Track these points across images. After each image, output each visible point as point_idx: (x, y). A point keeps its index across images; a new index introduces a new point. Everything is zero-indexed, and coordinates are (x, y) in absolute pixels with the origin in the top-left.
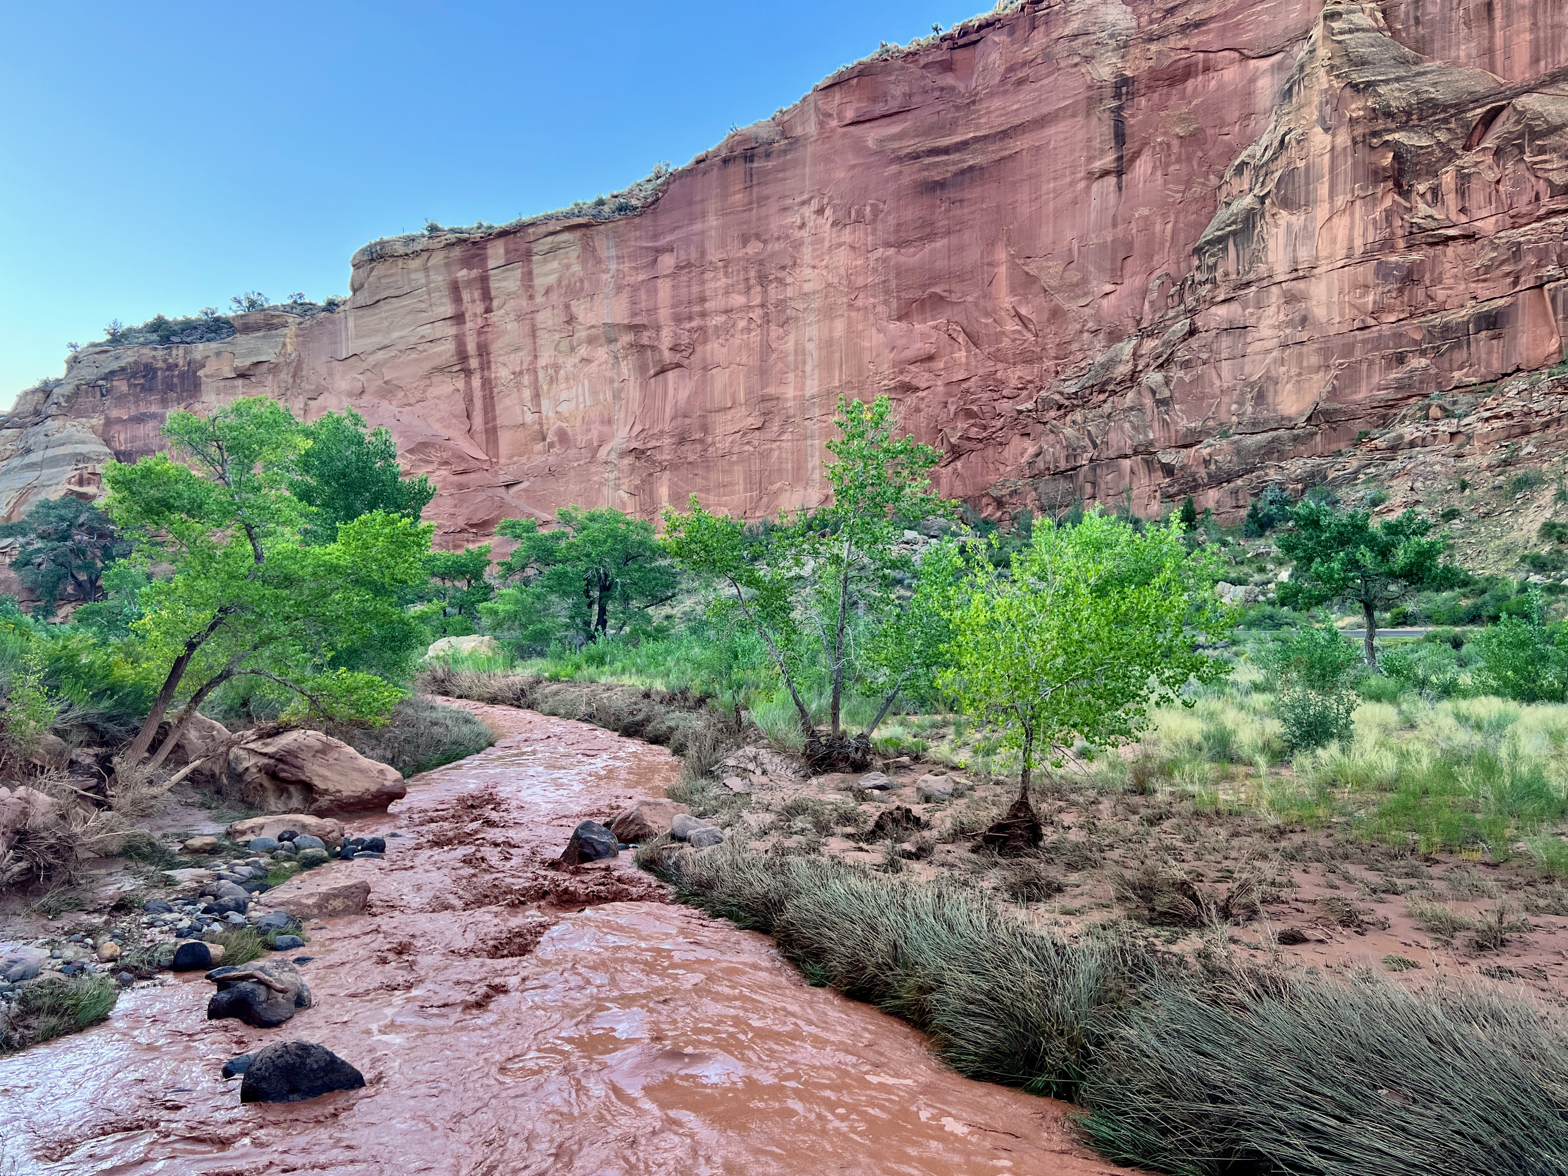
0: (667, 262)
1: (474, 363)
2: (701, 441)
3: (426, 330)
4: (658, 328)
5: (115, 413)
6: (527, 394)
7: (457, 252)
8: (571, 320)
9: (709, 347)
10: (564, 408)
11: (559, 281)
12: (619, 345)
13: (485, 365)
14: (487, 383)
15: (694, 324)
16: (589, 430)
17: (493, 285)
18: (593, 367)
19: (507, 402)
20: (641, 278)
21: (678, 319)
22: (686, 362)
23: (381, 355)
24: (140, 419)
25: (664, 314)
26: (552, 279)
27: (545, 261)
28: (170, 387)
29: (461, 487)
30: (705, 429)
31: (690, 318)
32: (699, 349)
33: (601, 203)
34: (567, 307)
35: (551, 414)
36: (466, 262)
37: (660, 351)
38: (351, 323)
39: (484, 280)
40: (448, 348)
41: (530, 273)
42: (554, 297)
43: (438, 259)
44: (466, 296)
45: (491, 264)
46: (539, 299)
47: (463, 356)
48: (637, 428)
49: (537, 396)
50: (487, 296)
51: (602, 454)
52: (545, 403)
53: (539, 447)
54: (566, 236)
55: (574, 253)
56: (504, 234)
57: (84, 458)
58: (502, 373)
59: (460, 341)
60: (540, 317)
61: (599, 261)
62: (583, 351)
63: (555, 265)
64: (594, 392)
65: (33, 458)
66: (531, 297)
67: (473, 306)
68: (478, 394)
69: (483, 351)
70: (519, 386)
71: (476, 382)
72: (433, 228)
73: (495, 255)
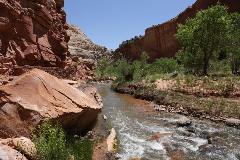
1: (158, 41)
5: (123, 51)
6: (164, 44)
10: (168, 45)
14: (160, 43)
17: (160, 31)
19: (162, 45)
24: (126, 51)
26: (166, 30)
33: (172, 19)
34: (168, 33)
36: (157, 30)
38: (145, 38)
41: (164, 29)
43: (154, 30)
44: (157, 33)
46: (165, 32)
47: (157, 40)
50: (159, 33)
52: (166, 45)
54: (167, 24)
55: (168, 26)
56: (160, 25)
58: (161, 42)
59: (156, 38)
60: (165, 34)
63: (166, 28)
69: (159, 39)
71: (159, 43)
72: (153, 26)
73: (160, 28)
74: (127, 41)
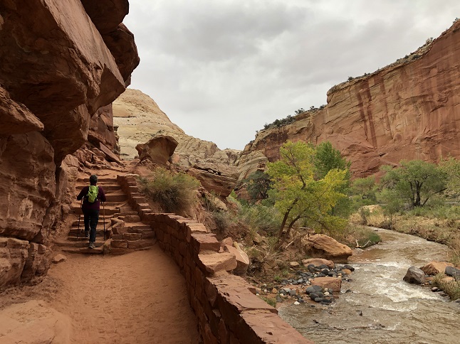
0: (435, 71)
1: (367, 118)
2: (454, 131)
3: (351, 110)
4: (432, 95)
5: (267, 148)
6: (385, 125)
7: (359, 84)
8: (399, 98)
9: (454, 97)
10: (399, 127)
11: (394, 86)
12: (417, 103)
13: (371, 118)
14: (372, 123)
15: (447, 90)
16: (408, 134)
17: (371, 92)
18: (408, 112)
19: (379, 128)
20: (424, 79)
21: (440, 90)
22: (445, 104)
23: (338, 120)
24: (274, 148)
25: (434, 90)
26: (391, 86)
27: (388, 81)
28: (280, 138)
29: (365, 157)
30: (455, 127)
31: (445, 89)
32: (450, 99)
33: (407, 57)
34: (397, 94)
35: (394, 130)
36: (362, 87)
37: (434, 102)
38: (328, 112)
39: (368, 91)
40: (358, 114)
41: (383, 86)
42: (392, 92)
43: (353, 87)
44: (363, 97)
45: (370, 86)
46: (387, 93)
47: (363, 116)
48: (427, 130)
49: (389, 125)
50: (369, 96)
51: (414, 141)
52: (392, 128)
53: (391, 141)
54: (395, 71)
55: (398, 76)
56: (374, 75)
57: (261, 160)
58: (376, 120)
59: (362, 111)
60: (388, 99)
61: (408, 77)
62: (404, 108)
63: (392, 81)
64: (409, 120)
65: (249, 162)
66: (384, 94)
67: (365, 99)
68: (369, 127)
69: (370, 113)
70: (382, 123)
71: (368, 123)
72: (351, 79)
73: (371, 83)
74: (277, 123)
